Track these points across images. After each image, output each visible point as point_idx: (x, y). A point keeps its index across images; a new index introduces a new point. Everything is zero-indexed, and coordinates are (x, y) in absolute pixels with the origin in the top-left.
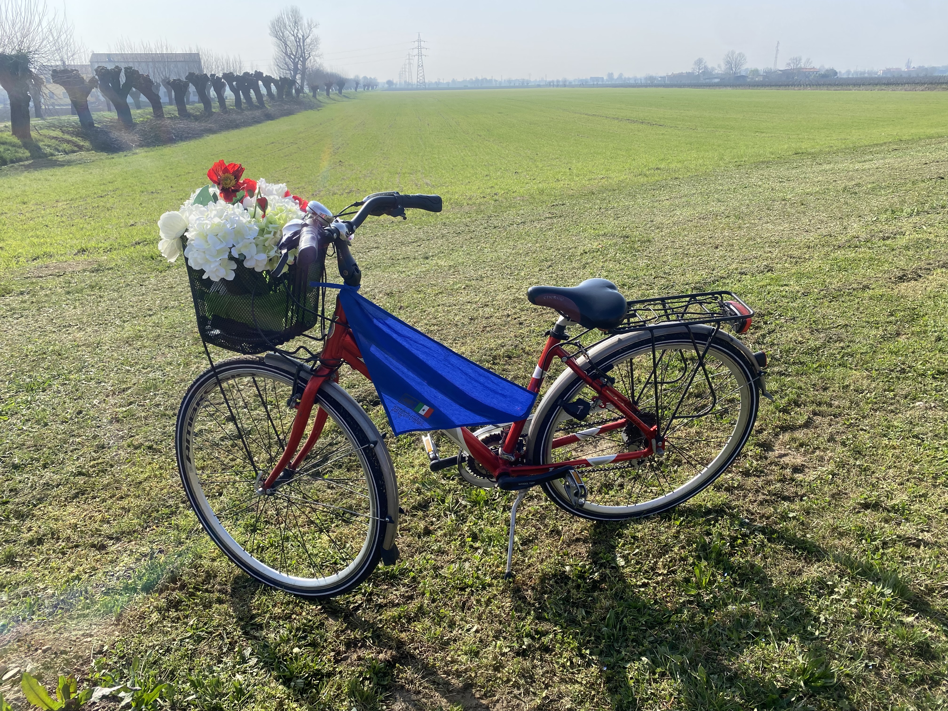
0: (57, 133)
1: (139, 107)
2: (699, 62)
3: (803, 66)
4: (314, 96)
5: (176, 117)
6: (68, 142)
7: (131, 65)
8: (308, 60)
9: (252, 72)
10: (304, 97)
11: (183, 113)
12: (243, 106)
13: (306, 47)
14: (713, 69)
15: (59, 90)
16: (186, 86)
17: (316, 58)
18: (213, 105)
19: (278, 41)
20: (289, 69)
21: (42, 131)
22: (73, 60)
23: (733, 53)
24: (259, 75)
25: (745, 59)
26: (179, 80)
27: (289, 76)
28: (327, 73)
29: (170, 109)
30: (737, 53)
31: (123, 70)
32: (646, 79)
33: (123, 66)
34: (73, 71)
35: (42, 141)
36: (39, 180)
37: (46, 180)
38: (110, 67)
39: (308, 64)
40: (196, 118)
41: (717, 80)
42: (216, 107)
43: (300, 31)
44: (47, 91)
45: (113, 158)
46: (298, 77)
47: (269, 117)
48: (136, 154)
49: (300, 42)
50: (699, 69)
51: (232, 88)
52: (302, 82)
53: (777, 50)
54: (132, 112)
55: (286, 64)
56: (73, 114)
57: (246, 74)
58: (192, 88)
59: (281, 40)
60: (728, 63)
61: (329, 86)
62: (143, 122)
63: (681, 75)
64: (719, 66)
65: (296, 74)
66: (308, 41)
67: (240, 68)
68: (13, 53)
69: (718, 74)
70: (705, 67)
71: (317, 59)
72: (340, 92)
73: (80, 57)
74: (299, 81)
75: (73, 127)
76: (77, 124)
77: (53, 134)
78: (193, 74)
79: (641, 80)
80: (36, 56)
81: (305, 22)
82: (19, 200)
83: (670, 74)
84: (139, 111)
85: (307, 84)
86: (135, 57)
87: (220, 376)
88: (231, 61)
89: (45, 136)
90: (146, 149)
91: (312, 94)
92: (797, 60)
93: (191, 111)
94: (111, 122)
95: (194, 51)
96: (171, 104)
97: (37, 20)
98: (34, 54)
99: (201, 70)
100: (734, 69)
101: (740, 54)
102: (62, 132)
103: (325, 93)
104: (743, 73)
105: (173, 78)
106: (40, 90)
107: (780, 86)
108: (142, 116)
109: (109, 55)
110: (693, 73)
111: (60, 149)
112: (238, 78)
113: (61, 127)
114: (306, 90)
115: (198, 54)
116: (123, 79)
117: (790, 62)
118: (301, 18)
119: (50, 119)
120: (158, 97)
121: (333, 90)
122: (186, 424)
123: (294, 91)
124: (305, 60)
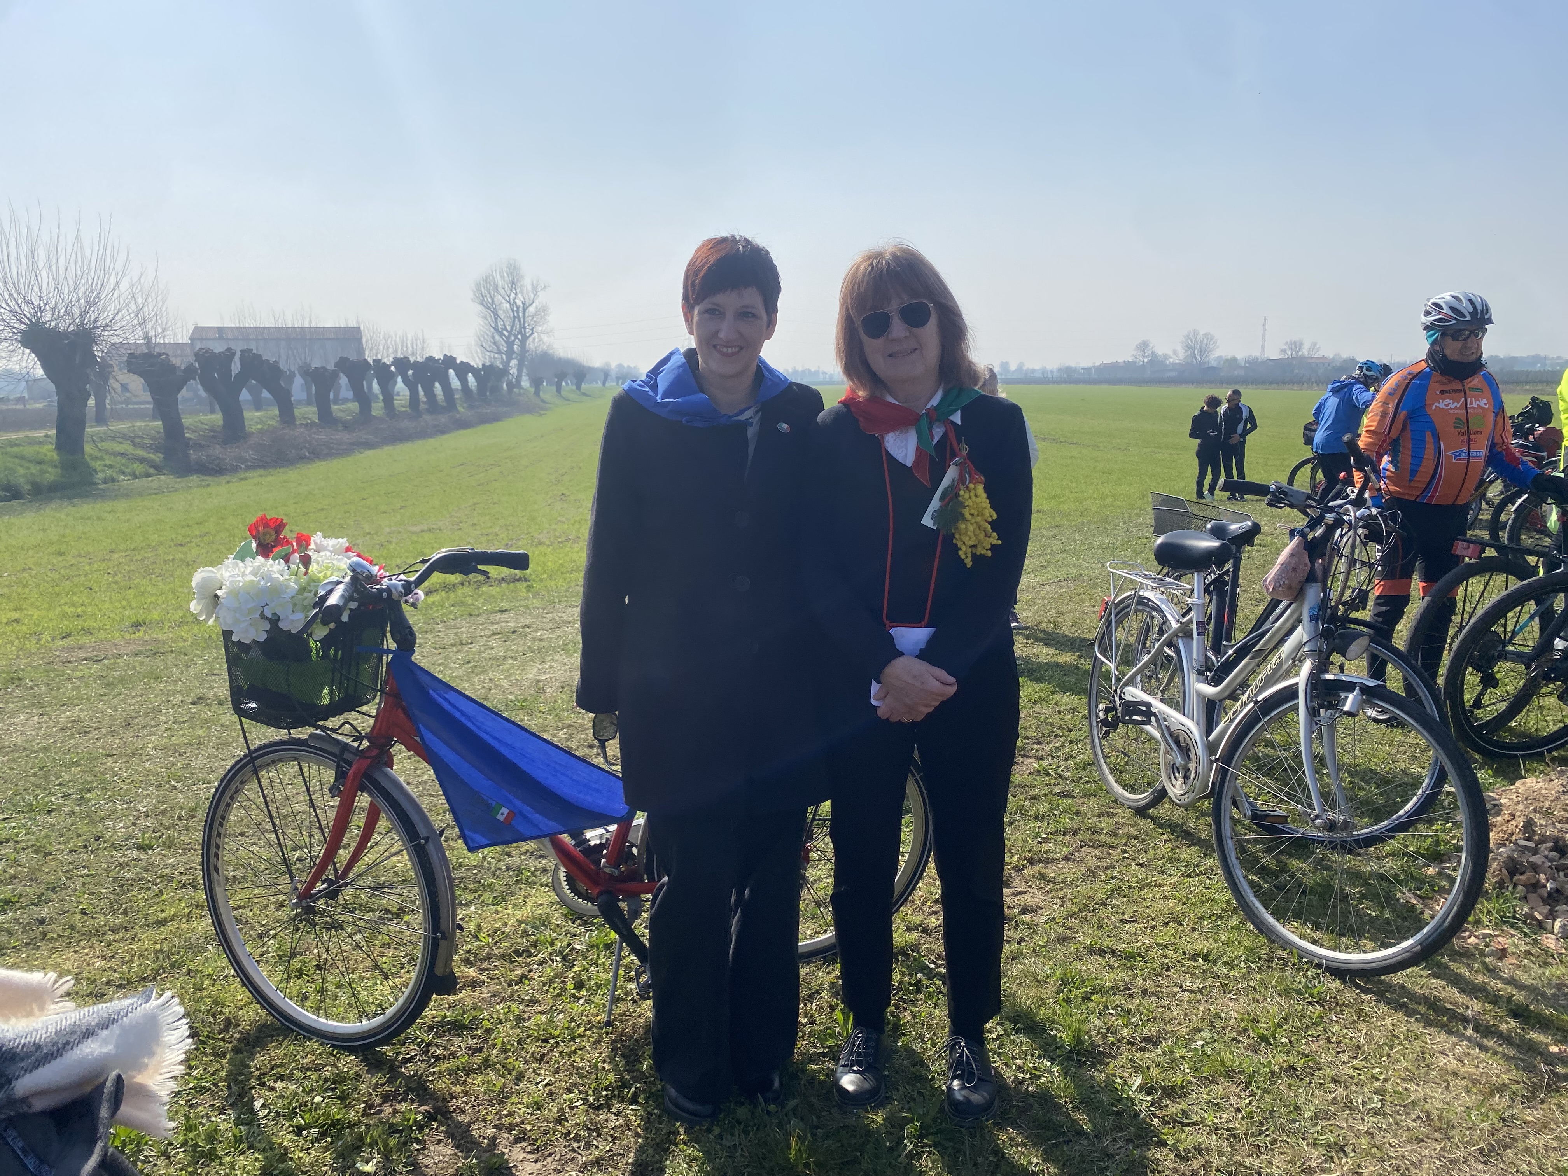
0: (126, 447)
1: (258, 408)
2: (1144, 346)
3: (1306, 353)
4: (537, 393)
5: (313, 423)
6: (142, 460)
7: (253, 346)
8: (531, 339)
9: (439, 356)
10: (519, 395)
11: (326, 417)
12: (422, 406)
13: (528, 319)
14: (1166, 357)
15: (136, 383)
16: (334, 376)
17: (542, 336)
18: (373, 405)
19: (485, 311)
20: (500, 352)
21: (103, 444)
22: (164, 337)
23: (1196, 333)
24: (449, 361)
25: (1215, 343)
26: (323, 368)
27: (498, 364)
28: (560, 359)
29: (307, 412)
30: (1202, 332)
31: (239, 353)
32: (1060, 370)
33: (238, 348)
34: (160, 354)
35: (102, 459)
36: (89, 518)
37: (99, 519)
38: (219, 348)
39: (530, 345)
40: (347, 426)
41: (1174, 374)
42: (377, 408)
43: (520, 296)
44: (117, 385)
45: (208, 485)
46: (514, 363)
47: (463, 424)
48: (245, 479)
49: (519, 313)
50: (1144, 357)
51: (406, 381)
52: (520, 371)
53: (1265, 330)
54: (247, 414)
55: (495, 343)
56: (154, 418)
57: (431, 359)
58: (343, 380)
59: (489, 308)
60: (1188, 347)
61: (561, 376)
62: (261, 431)
63: (1115, 366)
64: (1175, 352)
65: (509, 359)
66: (532, 310)
67: (423, 349)
68: (72, 328)
69: (1174, 364)
70: (1153, 353)
71: (545, 338)
72: (578, 387)
73: (175, 334)
74: (513, 371)
75: (152, 438)
76: (159, 432)
77: (119, 448)
78: (347, 359)
79: (1052, 372)
80: (106, 333)
81: (527, 283)
82: (53, 549)
83: (1098, 364)
84: (258, 414)
85: (528, 375)
86: (260, 332)
87: (258, 763)
88: (410, 338)
89: (107, 452)
90: (261, 472)
91: (533, 390)
92: (1296, 345)
93: (340, 414)
94: (212, 430)
95: (352, 324)
96: (309, 403)
97: (113, 281)
98: (104, 330)
99: (361, 350)
100: (1199, 358)
101: (1206, 335)
102: (134, 445)
103: (554, 388)
104: (1214, 364)
105: (316, 364)
106: (106, 382)
107: (1271, 383)
108: (261, 421)
109: (220, 330)
110: (1134, 363)
111: (128, 470)
112: (416, 365)
113: (133, 439)
114: (525, 383)
115: (359, 328)
116: (236, 367)
117: (1285, 347)
118: (522, 277)
119: (117, 426)
120: (288, 393)
121: (567, 384)
122: (216, 824)
123: (505, 386)
124: (525, 338)
